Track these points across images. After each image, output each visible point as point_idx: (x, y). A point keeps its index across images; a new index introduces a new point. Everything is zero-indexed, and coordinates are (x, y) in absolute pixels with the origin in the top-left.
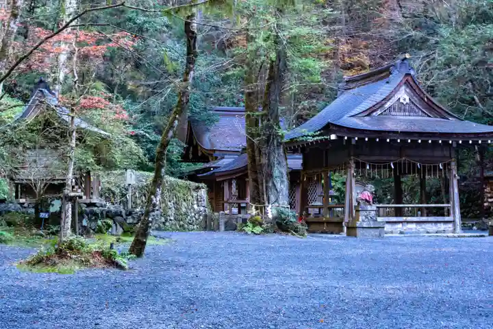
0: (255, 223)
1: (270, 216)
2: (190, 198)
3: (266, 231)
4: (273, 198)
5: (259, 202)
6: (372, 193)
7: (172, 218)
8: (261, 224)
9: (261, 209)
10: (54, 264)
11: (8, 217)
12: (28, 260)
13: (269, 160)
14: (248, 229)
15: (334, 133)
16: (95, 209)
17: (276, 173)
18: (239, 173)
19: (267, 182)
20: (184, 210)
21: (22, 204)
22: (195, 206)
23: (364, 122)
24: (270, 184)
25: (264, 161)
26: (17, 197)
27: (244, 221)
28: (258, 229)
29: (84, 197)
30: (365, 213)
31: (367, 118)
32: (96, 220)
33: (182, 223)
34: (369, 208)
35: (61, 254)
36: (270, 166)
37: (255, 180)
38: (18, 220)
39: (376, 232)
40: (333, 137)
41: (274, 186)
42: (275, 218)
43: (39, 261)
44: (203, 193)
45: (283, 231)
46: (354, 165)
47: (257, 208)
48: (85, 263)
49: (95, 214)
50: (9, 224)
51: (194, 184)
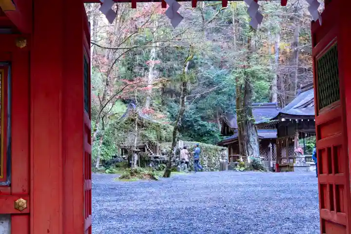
0: (241, 166)
1: (249, 162)
2: (217, 155)
3: (246, 170)
4: (250, 153)
5: (244, 155)
6: (302, 148)
7: (206, 166)
8: (244, 166)
9: (245, 159)
10: (129, 178)
11: (117, 164)
12: (120, 177)
13: (247, 133)
14: (237, 169)
15: (284, 118)
16: (158, 159)
17: (251, 139)
18: (235, 140)
19: (247, 144)
20: (213, 161)
21: (124, 158)
22: (221, 160)
23: (301, 110)
24: (249, 146)
25: (245, 134)
26: (122, 155)
27: (236, 165)
28: (243, 169)
29: (153, 154)
30: (299, 159)
31: (304, 109)
32: (157, 165)
33: (212, 168)
34: (301, 156)
35: (132, 174)
36: (249, 136)
37: (242, 144)
38: (121, 164)
39: (305, 169)
40: (283, 120)
41: (251, 146)
42: (252, 163)
43: (123, 177)
44: (226, 152)
45: (256, 169)
46: (298, 134)
47: (243, 158)
48: (141, 178)
49: (157, 162)
50: (117, 166)
51: (220, 148)
